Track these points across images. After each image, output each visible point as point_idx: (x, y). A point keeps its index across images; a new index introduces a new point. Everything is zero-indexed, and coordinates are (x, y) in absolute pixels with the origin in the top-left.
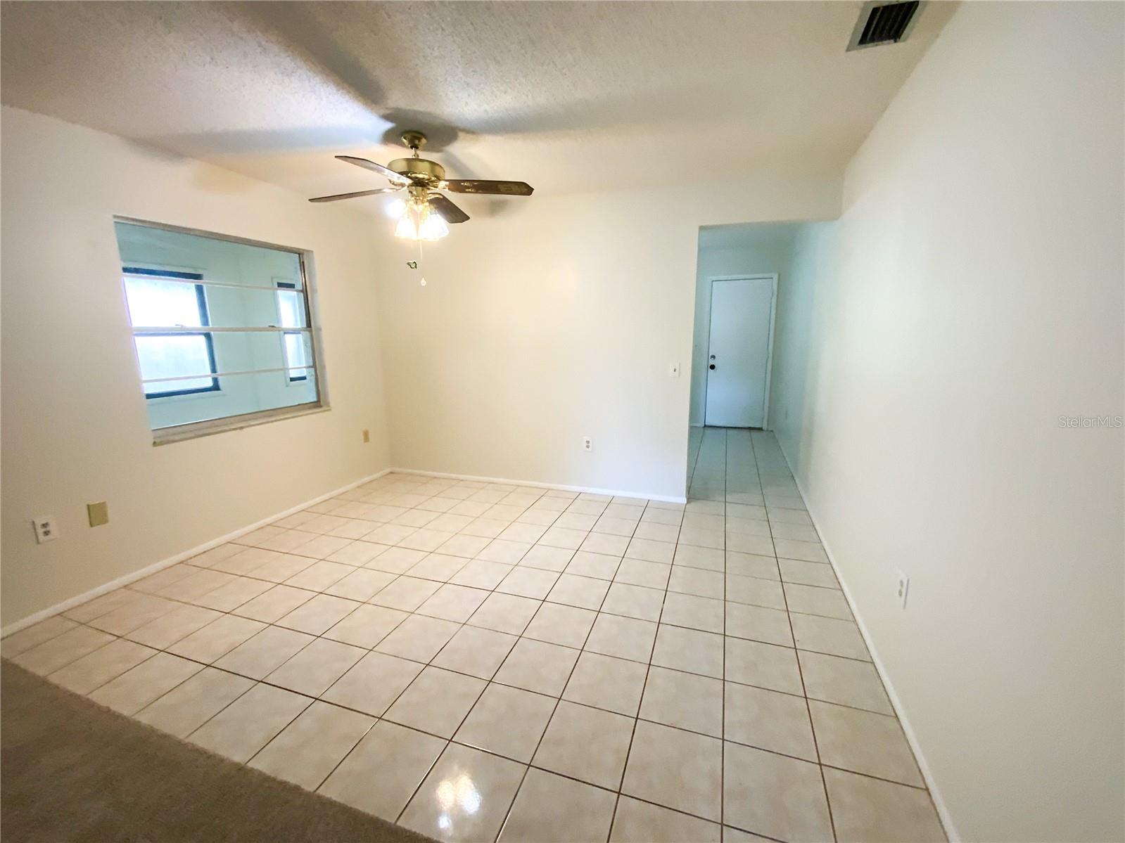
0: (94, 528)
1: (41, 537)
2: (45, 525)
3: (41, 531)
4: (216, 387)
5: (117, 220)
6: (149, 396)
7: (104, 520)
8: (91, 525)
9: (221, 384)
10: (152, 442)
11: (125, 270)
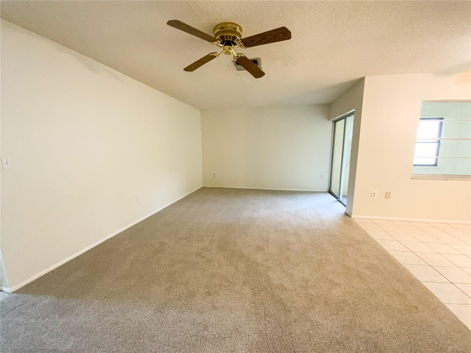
0: (386, 199)
1: (372, 197)
2: (374, 194)
3: (373, 195)
4: (436, 165)
5: (423, 102)
6: (415, 165)
7: (389, 198)
8: (385, 198)
9: (438, 164)
10: (411, 177)
11: (421, 119)
